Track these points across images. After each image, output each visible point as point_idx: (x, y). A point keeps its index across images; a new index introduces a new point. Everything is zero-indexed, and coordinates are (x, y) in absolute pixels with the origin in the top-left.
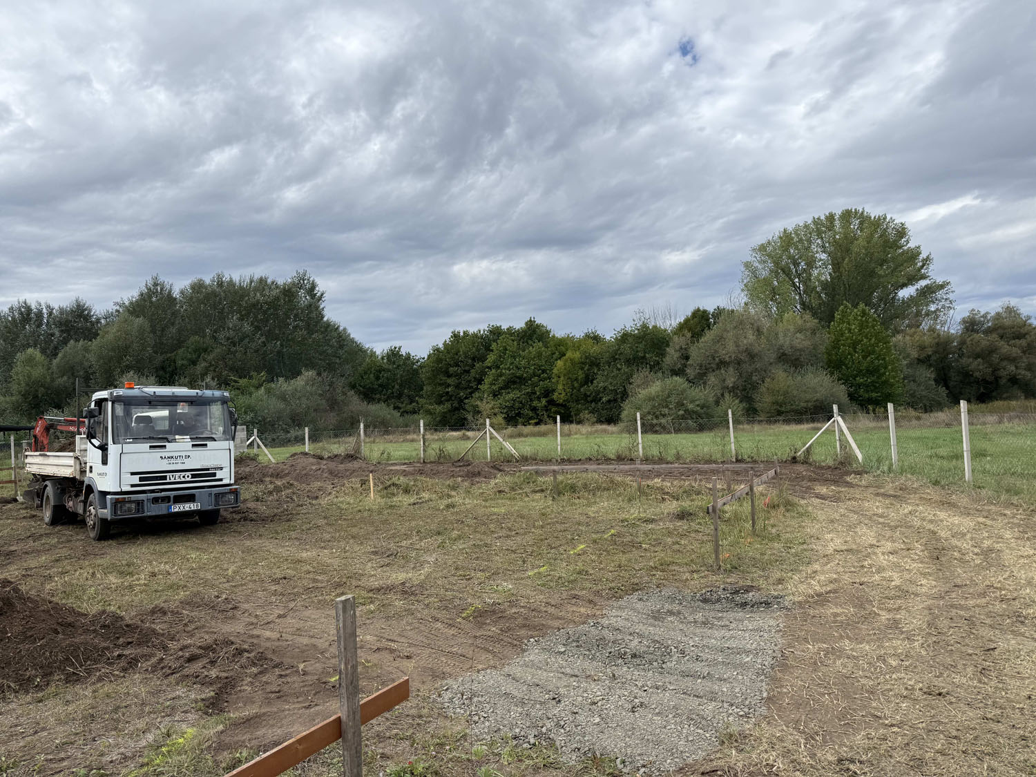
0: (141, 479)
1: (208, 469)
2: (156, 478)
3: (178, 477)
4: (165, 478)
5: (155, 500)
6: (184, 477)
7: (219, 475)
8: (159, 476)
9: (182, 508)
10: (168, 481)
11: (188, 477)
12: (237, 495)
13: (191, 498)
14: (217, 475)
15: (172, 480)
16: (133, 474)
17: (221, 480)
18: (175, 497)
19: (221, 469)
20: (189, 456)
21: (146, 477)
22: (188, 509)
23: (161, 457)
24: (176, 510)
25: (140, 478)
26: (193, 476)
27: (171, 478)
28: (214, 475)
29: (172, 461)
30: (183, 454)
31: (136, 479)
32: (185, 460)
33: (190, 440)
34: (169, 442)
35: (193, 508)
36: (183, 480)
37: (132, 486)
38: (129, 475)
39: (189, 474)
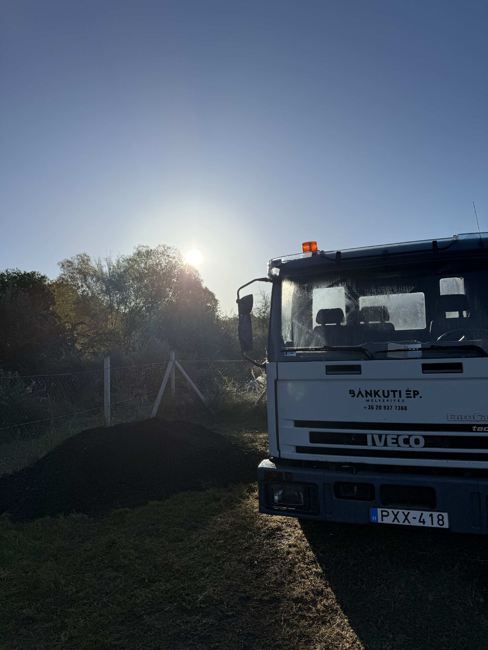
0: (314, 437)
1: (468, 428)
3: (391, 440)
4: (362, 440)
5: (340, 489)
6: (406, 441)
8: (350, 435)
10: (370, 447)
11: (417, 442)
13: (426, 501)
15: (380, 447)
16: (299, 424)
18: (385, 488)
20: (416, 393)
22: (415, 523)
23: (352, 392)
24: (389, 520)
27: (375, 440)
29: (376, 401)
30: (403, 387)
32: (409, 402)
33: (420, 353)
34: (371, 358)
36: (405, 448)
38: (291, 426)
39: (418, 434)
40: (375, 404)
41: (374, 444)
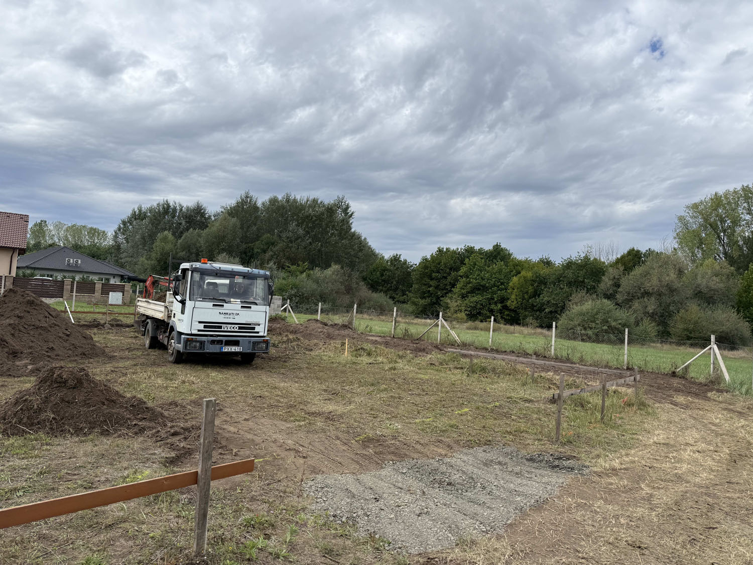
0: (205, 327)
1: (250, 324)
2: (215, 327)
3: (229, 328)
4: (221, 327)
5: (213, 342)
6: (233, 328)
7: (257, 329)
8: (217, 326)
9: (230, 349)
10: (223, 329)
11: (236, 328)
12: (267, 344)
13: (236, 343)
14: (256, 329)
15: (226, 329)
16: (200, 322)
17: (258, 333)
18: (226, 341)
19: (259, 325)
20: (238, 314)
21: (209, 325)
22: (233, 350)
23: (220, 313)
24: (226, 350)
25: (204, 325)
26: (240, 328)
28: (254, 328)
29: (227, 316)
30: (235, 312)
31: (201, 326)
32: (236, 317)
33: (240, 303)
34: (226, 303)
35: (237, 351)
36: (233, 330)
37: (199, 331)
38: (197, 323)
39: (237, 326)
40: (226, 317)
41: (224, 328)
